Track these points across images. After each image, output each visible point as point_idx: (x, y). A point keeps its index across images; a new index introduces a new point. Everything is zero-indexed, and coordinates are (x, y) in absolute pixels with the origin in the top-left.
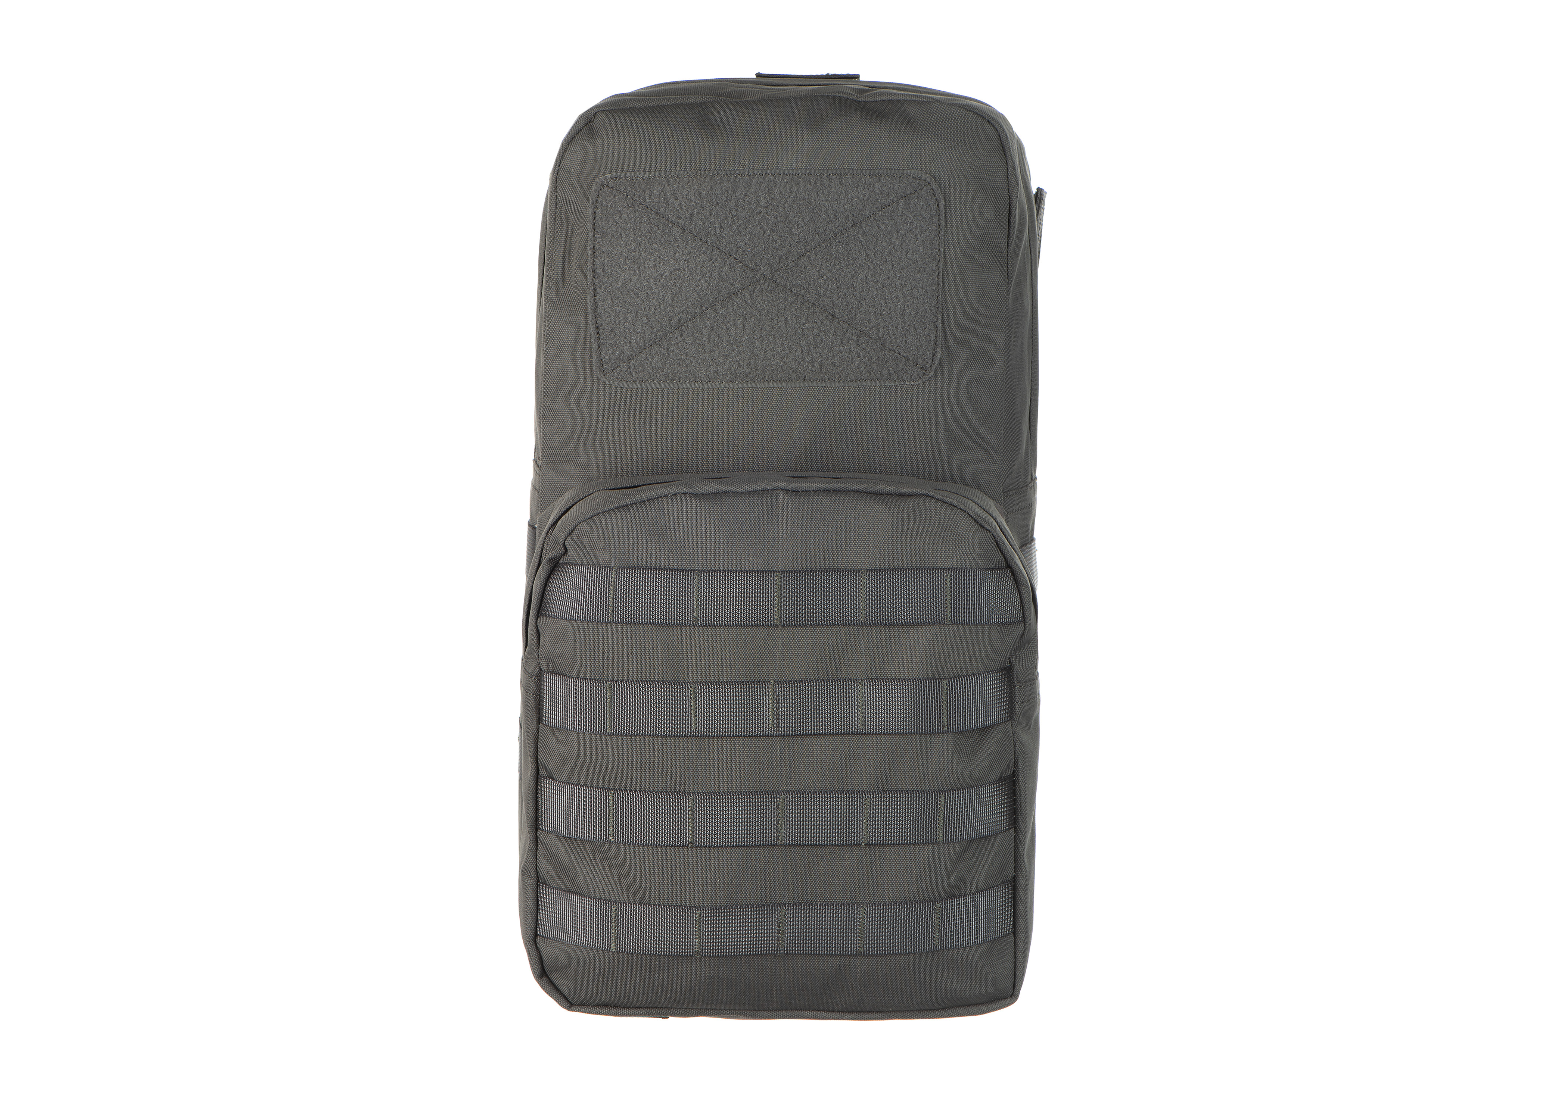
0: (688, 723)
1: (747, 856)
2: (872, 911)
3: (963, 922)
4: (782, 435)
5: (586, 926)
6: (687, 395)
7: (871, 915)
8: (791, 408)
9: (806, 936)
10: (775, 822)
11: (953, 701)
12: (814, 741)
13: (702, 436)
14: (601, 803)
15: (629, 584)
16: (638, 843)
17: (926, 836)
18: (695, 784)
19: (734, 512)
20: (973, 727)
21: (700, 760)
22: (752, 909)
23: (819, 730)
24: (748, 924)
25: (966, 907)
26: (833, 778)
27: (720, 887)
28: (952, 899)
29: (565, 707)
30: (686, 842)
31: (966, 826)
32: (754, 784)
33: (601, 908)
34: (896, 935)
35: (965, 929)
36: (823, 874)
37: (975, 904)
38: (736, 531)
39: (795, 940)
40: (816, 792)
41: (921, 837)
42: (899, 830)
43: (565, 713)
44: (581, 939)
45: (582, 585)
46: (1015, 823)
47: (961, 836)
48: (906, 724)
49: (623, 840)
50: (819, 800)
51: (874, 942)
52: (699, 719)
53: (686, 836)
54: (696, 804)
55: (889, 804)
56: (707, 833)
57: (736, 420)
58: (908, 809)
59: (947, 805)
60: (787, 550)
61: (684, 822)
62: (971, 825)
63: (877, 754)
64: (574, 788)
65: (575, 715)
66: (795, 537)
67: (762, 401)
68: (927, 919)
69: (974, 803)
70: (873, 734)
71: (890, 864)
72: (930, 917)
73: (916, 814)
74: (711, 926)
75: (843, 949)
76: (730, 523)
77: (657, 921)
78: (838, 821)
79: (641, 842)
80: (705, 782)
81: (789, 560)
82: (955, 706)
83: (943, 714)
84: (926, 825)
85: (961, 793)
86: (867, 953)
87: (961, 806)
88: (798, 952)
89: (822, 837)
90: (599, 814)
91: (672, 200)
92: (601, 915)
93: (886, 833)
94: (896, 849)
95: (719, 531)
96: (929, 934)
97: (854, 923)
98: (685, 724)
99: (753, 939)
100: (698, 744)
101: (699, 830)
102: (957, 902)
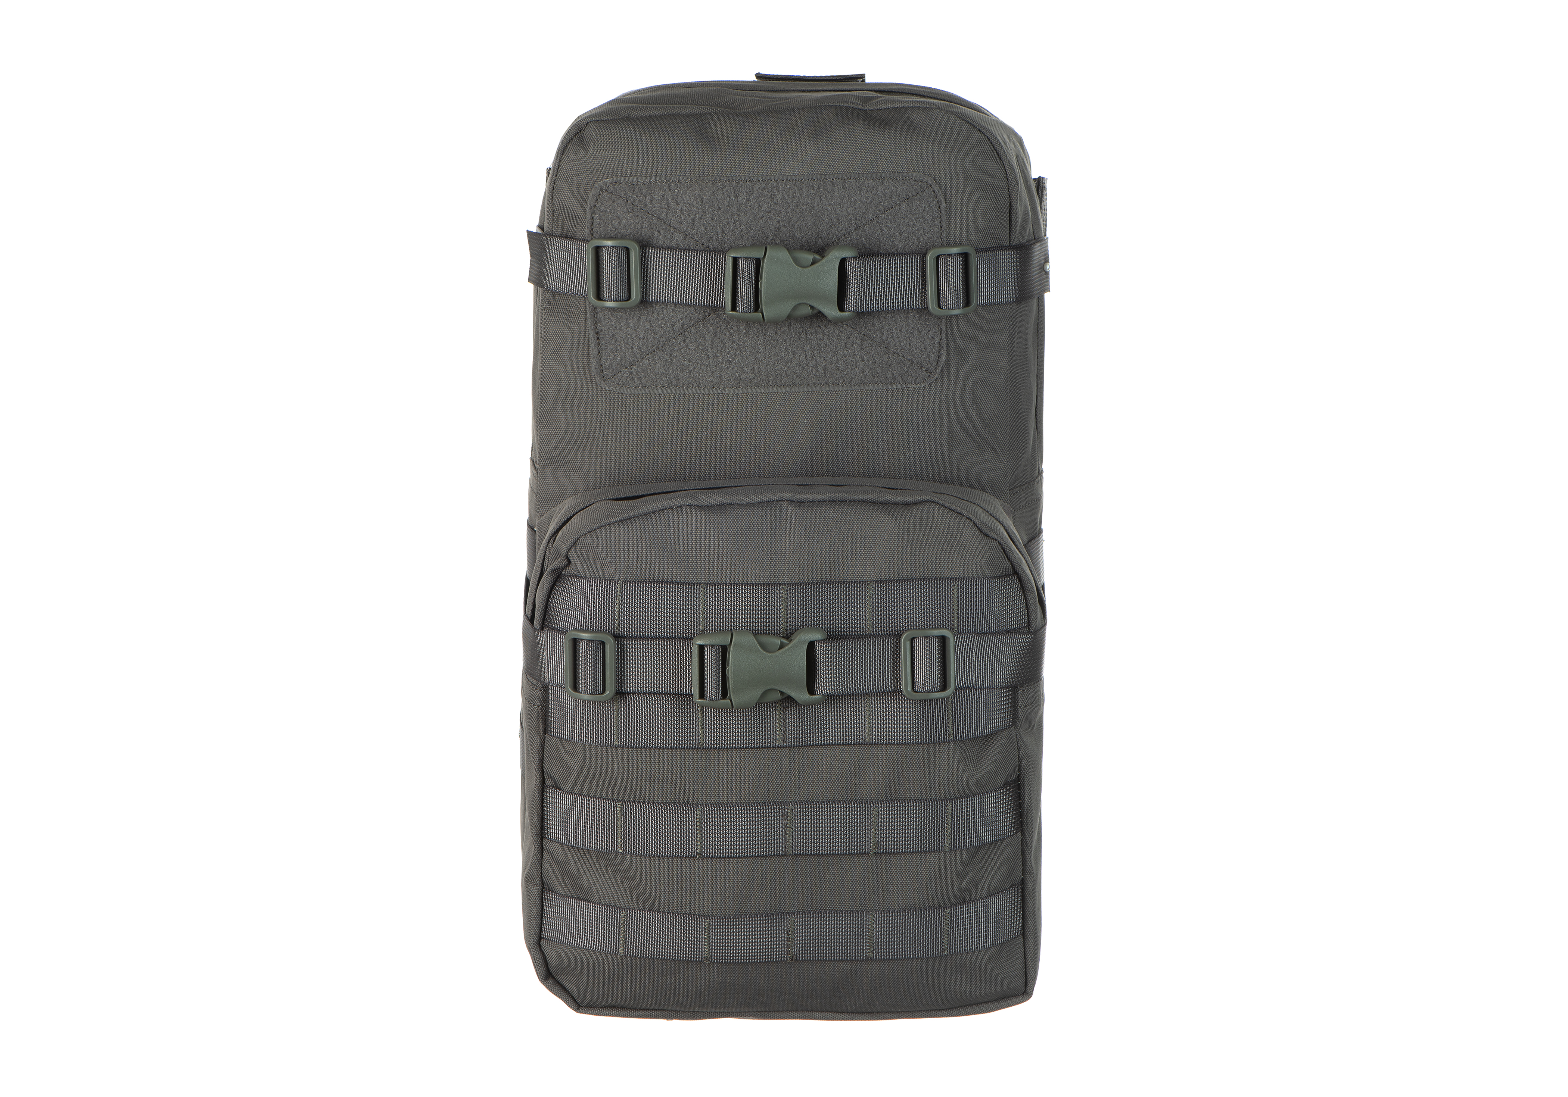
0: (695, 735)
1: (755, 866)
2: (881, 918)
3: (972, 927)
4: (787, 440)
5: (595, 931)
6: (691, 400)
7: (880, 922)
8: (795, 413)
9: (816, 943)
10: (784, 833)
11: (957, 710)
12: (821, 752)
13: (706, 442)
14: (609, 815)
15: (635, 598)
16: (647, 854)
17: (934, 844)
18: (702, 795)
19: (739, 525)
20: (977, 734)
21: (708, 771)
22: (761, 918)
23: (827, 741)
24: (757, 933)
25: (975, 913)
26: (840, 788)
27: (729, 897)
28: (961, 905)
29: (572, 719)
30: (694, 853)
31: (974, 833)
32: (762, 795)
33: (610, 914)
34: (905, 941)
35: (974, 933)
36: (831, 882)
37: (984, 909)
38: (742, 544)
39: (805, 947)
40: (823, 802)
41: (929, 845)
42: (908, 838)
43: (572, 725)
44: (589, 943)
45: (587, 599)
46: (1022, 826)
47: (969, 843)
48: (913, 734)
49: (631, 851)
50: (827, 810)
51: (884, 947)
52: (706, 731)
53: (694, 847)
54: (704, 816)
55: (897, 813)
56: (715, 844)
57: (740, 425)
58: (916, 818)
59: (954, 813)
60: (793, 562)
61: (692, 833)
62: (978, 832)
63: (885, 764)
64: (582, 799)
65: (582, 727)
66: (801, 549)
67: (766, 406)
68: (936, 925)
69: (981, 810)
70: (881, 744)
71: (899, 872)
72: (939, 923)
73: (924, 822)
74: (720, 934)
75: (853, 954)
76: (735, 536)
77: (665, 927)
78: (846, 831)
79: (649, 853)
80: (713, 793)
81: (795, 572)
82: (960, 714)
83: (948, 723)
84: (934, 833)
85: (967, 800)
86: (876, 958)
87: (968, 814)
88: (807, 959)
89: (830, 847)
90: (607, 825)
91: (673, 205)
92: (609, 920)
93: (894, 841)
94: (904, 857)
95: (725, 543)
96: (938, 939)
97: (863, 930)
98: (693, 736)
99: (763, 947)
100: (705, 756)
101: (707, 841)
102: (966, 907)
